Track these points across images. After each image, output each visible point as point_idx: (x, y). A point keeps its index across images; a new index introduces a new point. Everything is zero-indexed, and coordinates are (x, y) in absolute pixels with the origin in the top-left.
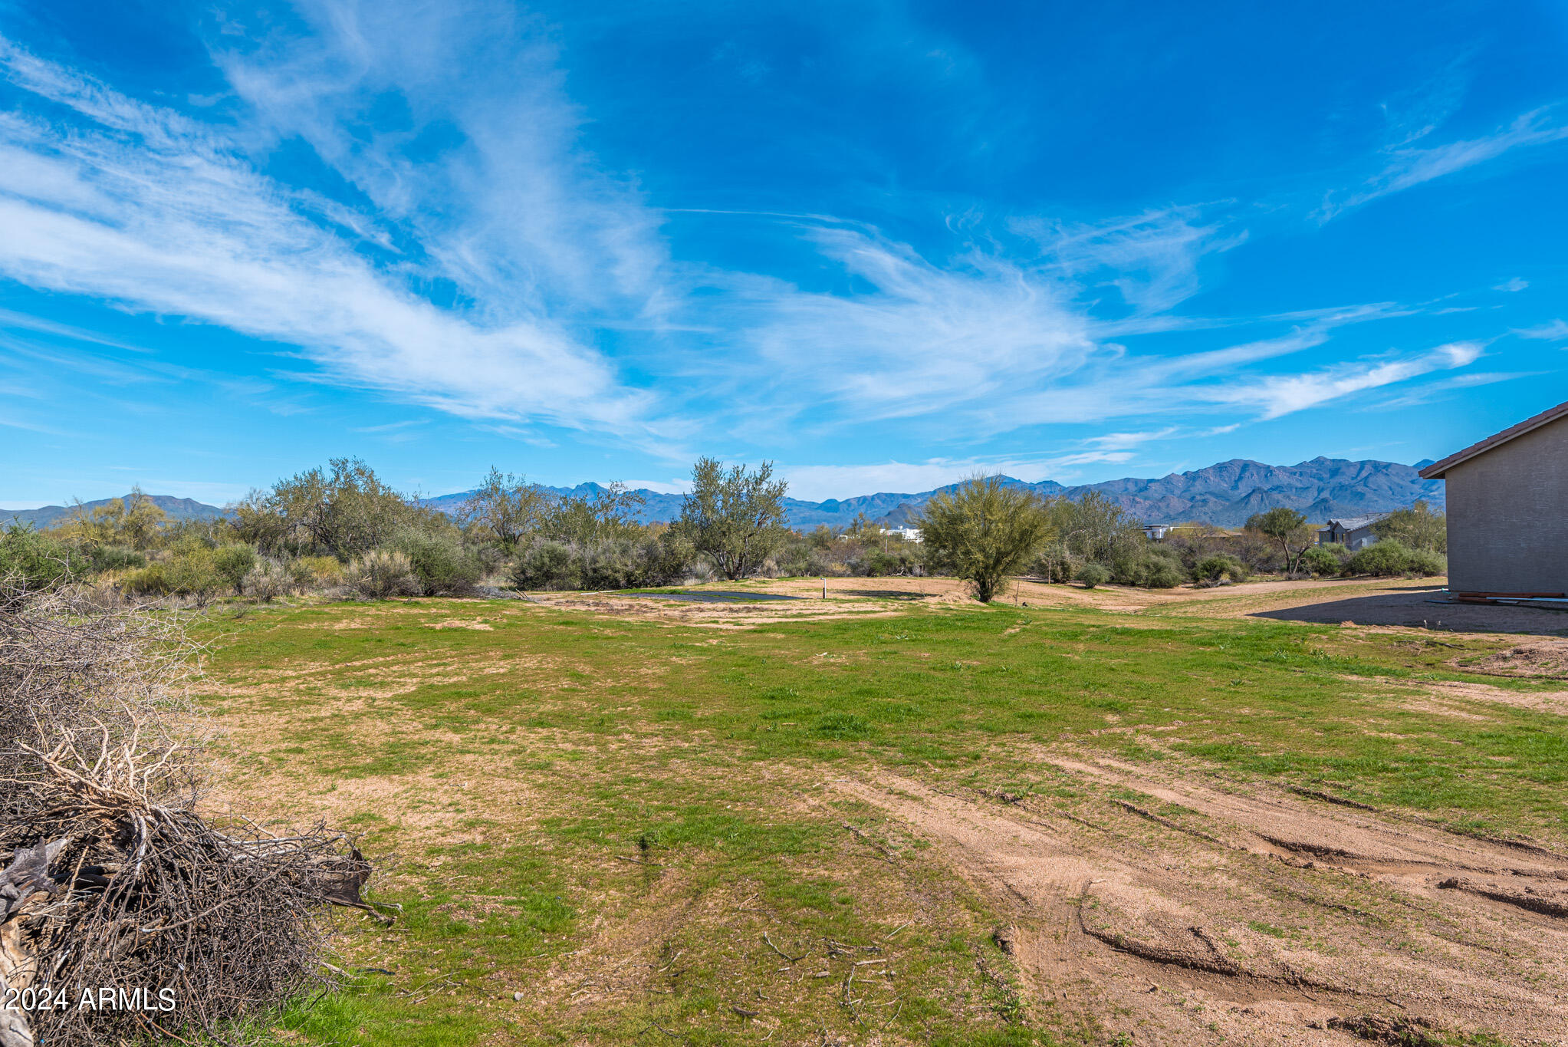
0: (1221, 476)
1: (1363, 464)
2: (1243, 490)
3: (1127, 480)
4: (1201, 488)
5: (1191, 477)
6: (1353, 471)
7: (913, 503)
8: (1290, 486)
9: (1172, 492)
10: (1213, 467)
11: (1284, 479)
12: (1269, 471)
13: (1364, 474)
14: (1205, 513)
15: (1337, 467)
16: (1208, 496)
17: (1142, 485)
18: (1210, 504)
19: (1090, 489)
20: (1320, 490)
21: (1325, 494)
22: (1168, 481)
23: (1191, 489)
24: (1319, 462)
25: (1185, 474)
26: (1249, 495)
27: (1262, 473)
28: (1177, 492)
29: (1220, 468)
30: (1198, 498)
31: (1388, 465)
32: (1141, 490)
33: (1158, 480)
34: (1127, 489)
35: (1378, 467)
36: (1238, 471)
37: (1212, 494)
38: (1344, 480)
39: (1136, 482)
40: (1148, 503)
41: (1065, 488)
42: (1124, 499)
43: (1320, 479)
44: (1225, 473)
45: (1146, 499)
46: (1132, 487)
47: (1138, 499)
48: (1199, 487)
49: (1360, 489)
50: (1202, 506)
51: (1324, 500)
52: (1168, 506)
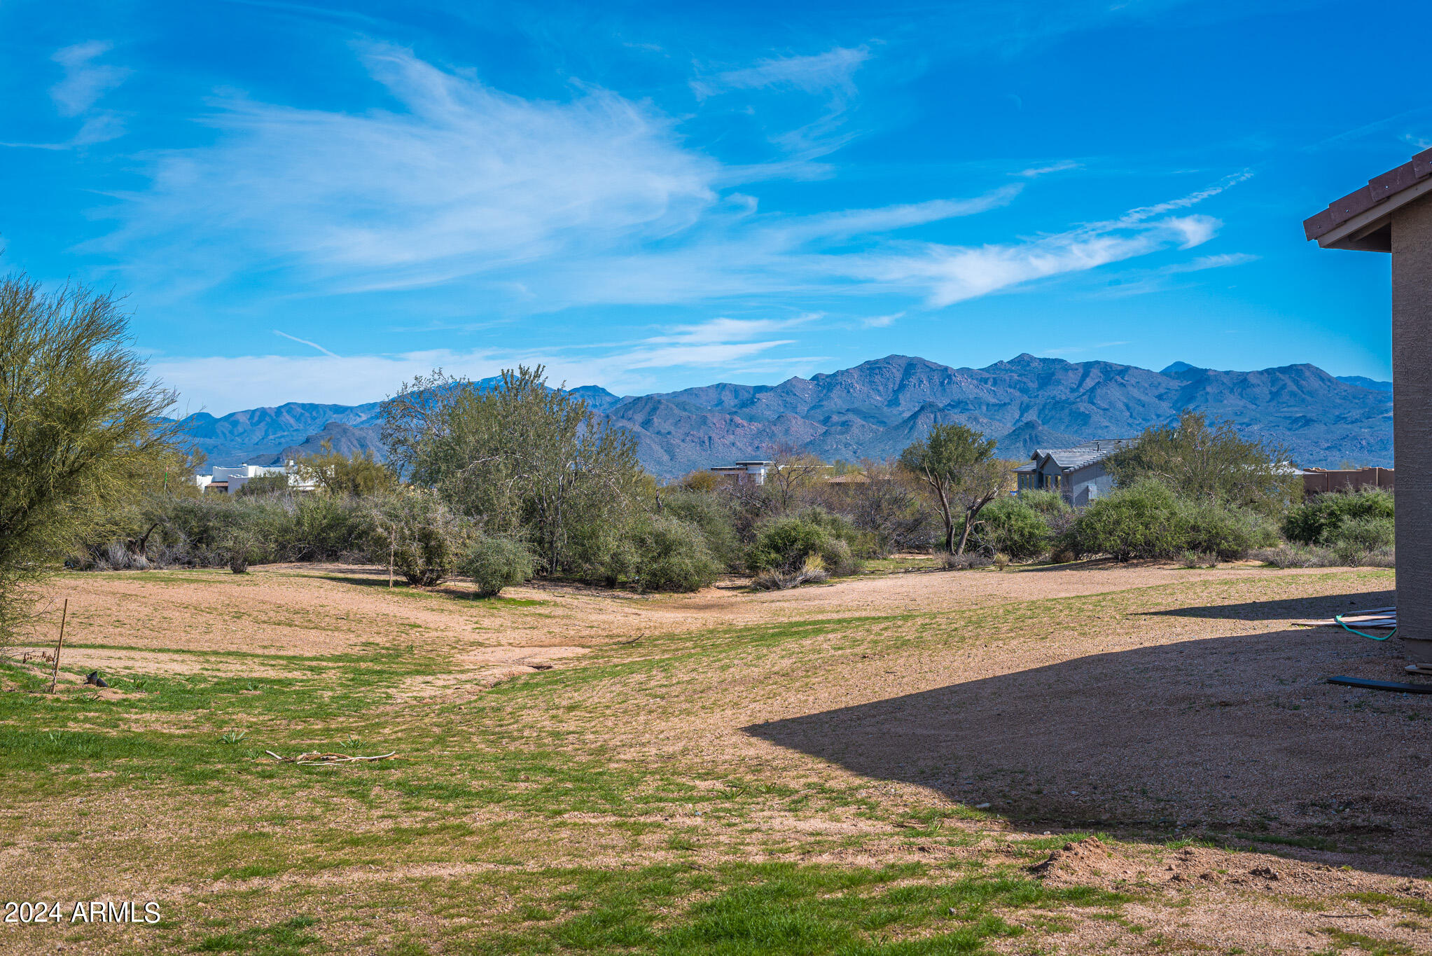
0: (872, 383)
1: (1088, 366)
2: (906, 408)
3: (721, 387)
4: (839, 402)
5: (824, 383)
6: (1073, 378)
7: (352, 421)
8: (978, 402)
9: (794, 409)
10: (860, 368)
11: (969, 389)
12: (946, 374)
13: (1089, 383)
14: (847, 445)
15: (1050, 371)
16: (850, 416)
17: (746, 396)
18: (855, 430)
19: (659, 402)
20: (1024, 409)
21: (1031, 416)
22: (787, 389)
23: (824, 403)
24: (1023, 362)
25: (815, 378)
26: (914, 416)
27: (936, 379)
28: (803, 409)
29: (871, 369)
30: (835, 418)
31: (1125, 370)
32: (744, 405)
33: (772, 389)
34: (720, 403)
35: (1111, 373)
36: (898, 375)
37: (856, 411)
38: (1060, 392)
39: (736, 390)
40: (755, 426)
41: (617, 400)
42: (715, 419)
43: (1024, 391)
44: (877, 379)
45: (751, 419)
46: (728, 399)
47: (738, 420)
48: (837, 400)
49: (1083, 407)
50: (842, 433)
51: (1030, 425)
52: (787, 431)
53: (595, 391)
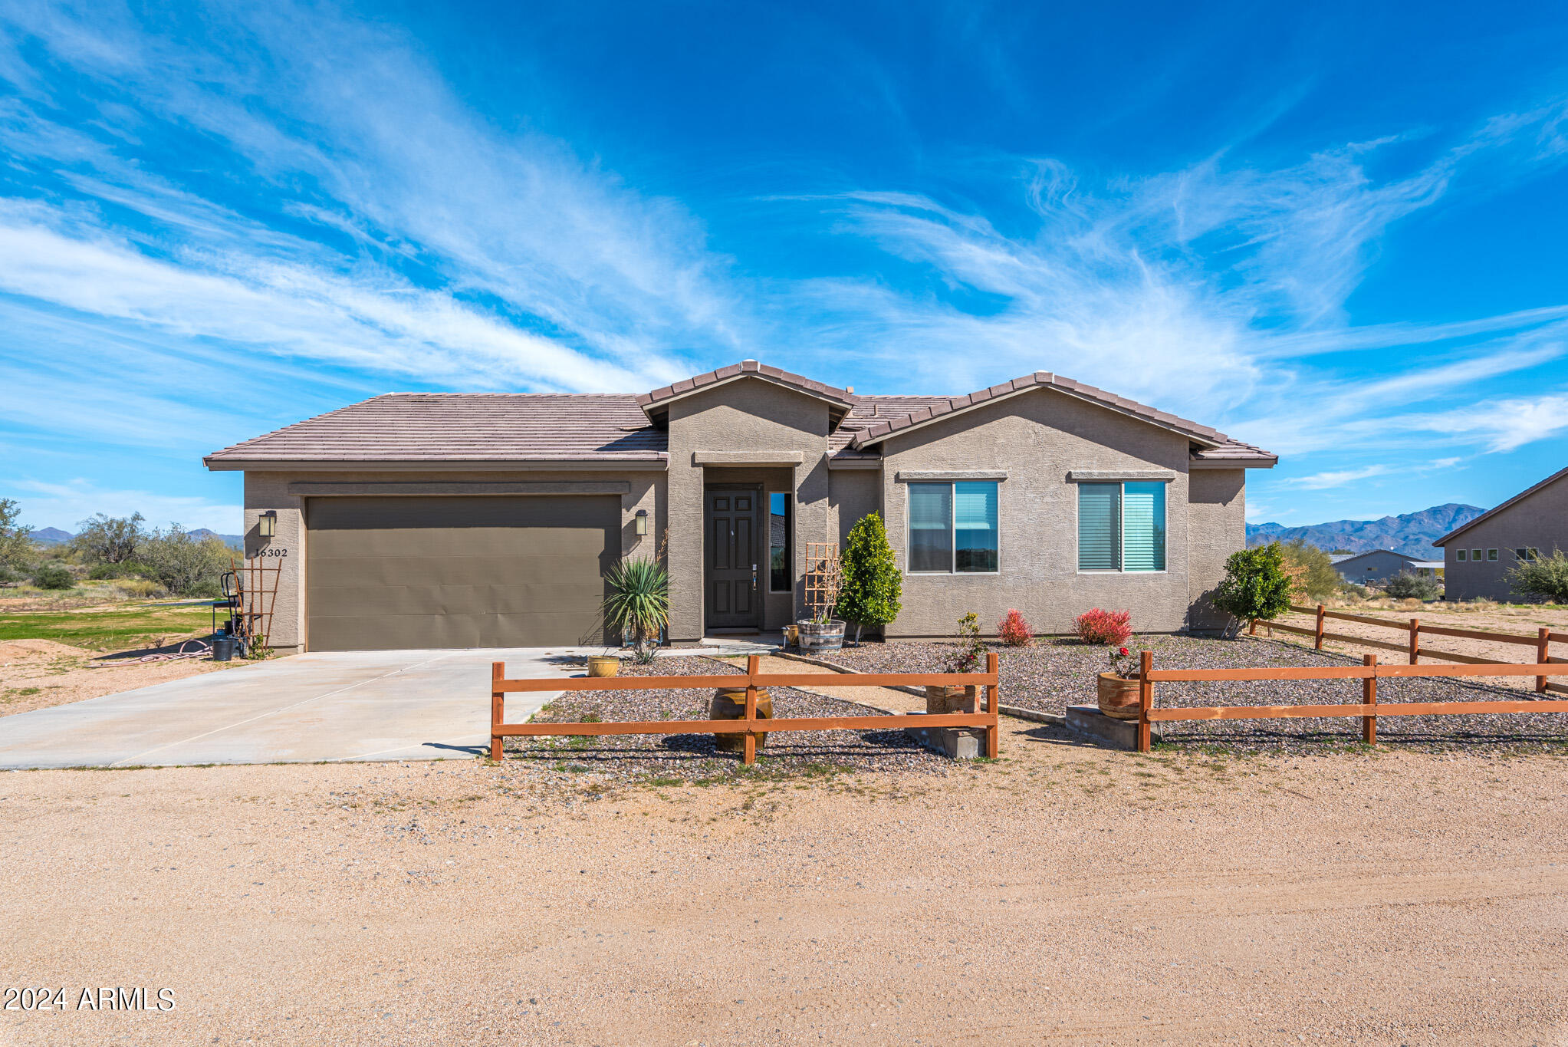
0: (1435, 518)
3: (1344, 522)
4: (1414, 529)
5: (1405, 519)
9: (1387, 532)
10: (1428, 511)
14: (1417, 551)
16: (1421, 536)
17: (1359, 526)
18: (1423, 543)
19: (1307, 530)
22: (1382, 522)
23: (1405, 529)
25: (1400, 516)
28: (1392, 532)
29: (1434, 512)
30: (1411, 537)
32: (1357, 531)
33: (1373, 522)
34: (1343, 530)
36: (1452, 514)
37: (1425, 533)
39: (1352, 523)
40: (1362, 542)
41: (1286, 529)
42: (1340, 538)
44: (1439, 516)
45: (1361, 538)
46: (1348, 528)
47: (1352, 538)
48: (1413, 528)
50: (1414, 545)
52: (1381, 544)
53: (1274, 525)
